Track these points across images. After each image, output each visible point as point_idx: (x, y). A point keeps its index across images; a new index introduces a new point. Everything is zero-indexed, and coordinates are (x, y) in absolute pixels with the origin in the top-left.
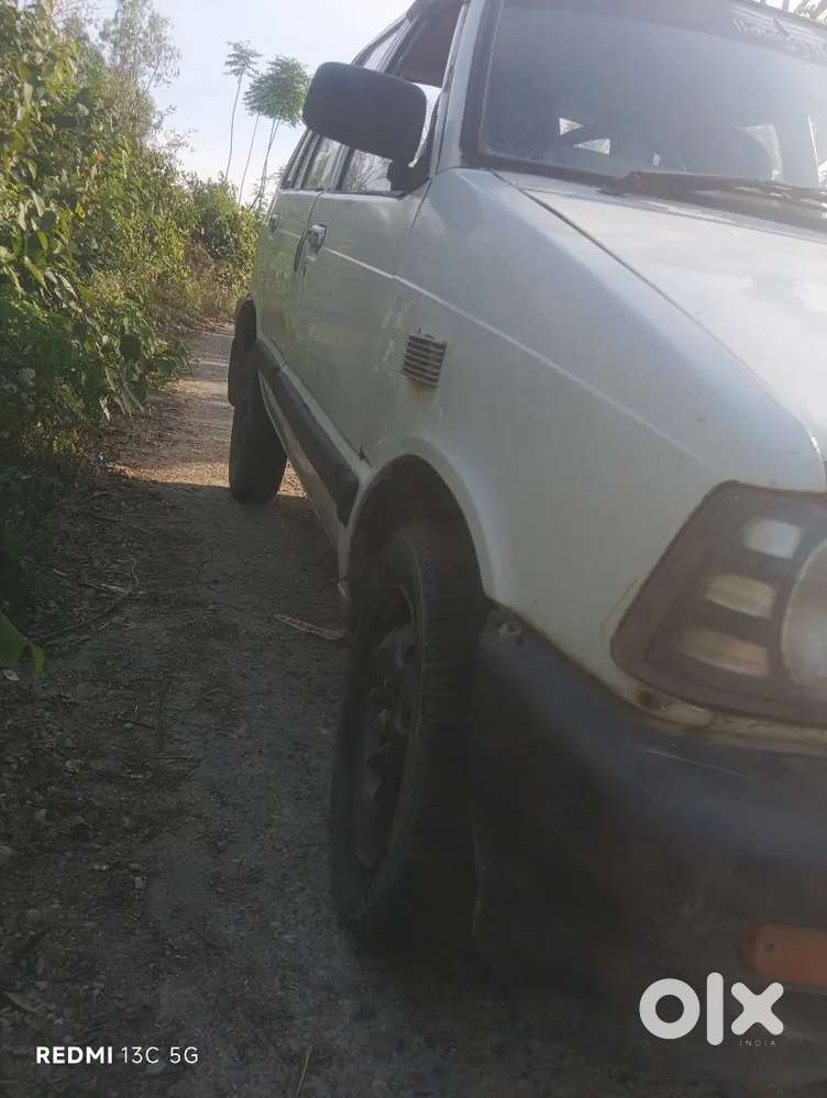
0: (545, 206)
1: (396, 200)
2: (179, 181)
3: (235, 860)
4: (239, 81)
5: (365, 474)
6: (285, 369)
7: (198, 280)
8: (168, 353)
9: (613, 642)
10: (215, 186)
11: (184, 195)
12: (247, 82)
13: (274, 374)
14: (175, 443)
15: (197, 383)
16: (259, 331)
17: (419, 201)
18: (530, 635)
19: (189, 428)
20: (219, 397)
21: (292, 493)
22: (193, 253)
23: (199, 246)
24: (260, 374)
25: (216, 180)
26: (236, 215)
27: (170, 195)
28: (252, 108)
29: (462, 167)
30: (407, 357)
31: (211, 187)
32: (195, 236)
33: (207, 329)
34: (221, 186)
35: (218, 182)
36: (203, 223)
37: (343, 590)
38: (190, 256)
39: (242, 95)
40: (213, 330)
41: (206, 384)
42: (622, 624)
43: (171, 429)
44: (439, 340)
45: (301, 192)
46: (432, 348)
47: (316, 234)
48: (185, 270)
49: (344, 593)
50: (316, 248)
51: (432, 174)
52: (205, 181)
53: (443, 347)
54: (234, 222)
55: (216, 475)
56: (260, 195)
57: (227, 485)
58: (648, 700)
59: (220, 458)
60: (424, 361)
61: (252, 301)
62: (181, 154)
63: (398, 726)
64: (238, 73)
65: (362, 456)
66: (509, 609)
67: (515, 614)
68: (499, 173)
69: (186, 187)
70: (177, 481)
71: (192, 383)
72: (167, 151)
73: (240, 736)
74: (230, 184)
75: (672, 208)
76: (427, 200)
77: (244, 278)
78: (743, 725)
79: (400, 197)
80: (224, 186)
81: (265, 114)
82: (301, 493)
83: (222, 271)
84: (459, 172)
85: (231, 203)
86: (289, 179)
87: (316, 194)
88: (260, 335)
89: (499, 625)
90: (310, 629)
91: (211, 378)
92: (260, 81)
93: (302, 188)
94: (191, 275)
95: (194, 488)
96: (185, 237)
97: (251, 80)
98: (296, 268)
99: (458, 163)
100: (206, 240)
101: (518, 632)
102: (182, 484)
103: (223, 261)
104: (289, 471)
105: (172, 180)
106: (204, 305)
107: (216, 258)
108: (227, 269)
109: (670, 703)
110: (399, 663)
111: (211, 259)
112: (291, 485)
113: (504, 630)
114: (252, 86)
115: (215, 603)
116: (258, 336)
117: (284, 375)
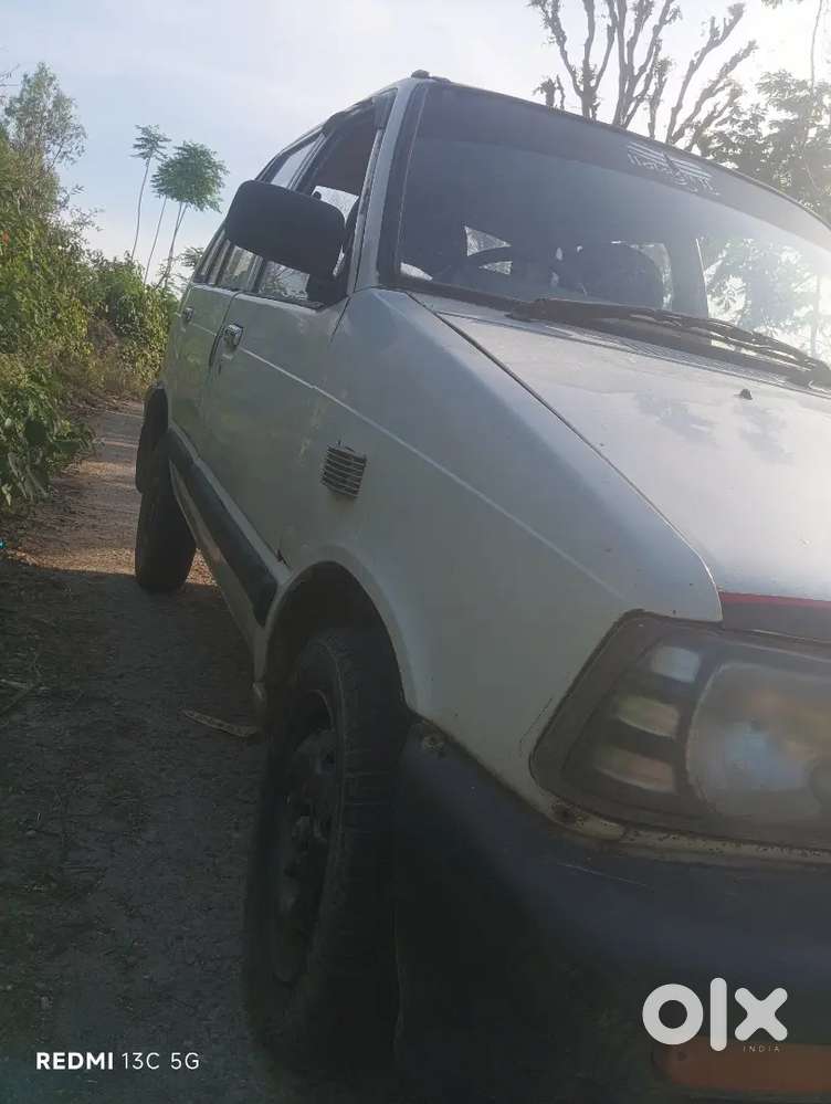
0: (457, 330)
1: (314, 312)
2: (84, 259)
3: (146, 977)
4: (147, 164)
5: (284, 577)
6: (198, 462)
7: (101, 358)
8: (72, 435)
9: (531, 758)
10: (120, 265)
11: (88, 273)
12: (155, 165)
13: (186, 466)
14: (79, 527)
15: (101, 464)
16: (170, 421)
17: (338, 317)
18: (452, 748)
19: (93, 513)
20: (123, 479)
21: (200, 581)
22: (96, 329)
23: (103, 323)
24: (171, 463)
25: (122, 259)
26: (142, 294)
27: (75, 275)
28: (160, 191)
29: (379, 288)
30: (327, 468)
31: (117, 266)
32: (99, 314)
33: (111, 408)
34: (127, 265)
35: (124, 261)
36: (107, 301)
37: (258, 691)
38: (93, 333)
39: (149, 178)
40: (117, 409)
41: (110, 466)
42: (539, 741)
43: (74, 513)
44: (359, 453)
45: (216, 289)
46: (352, 461)
47: (233, 334)
48: (88, 347)
49: (259, 693)
50: (233, 348)
51: (350, 291)
52: (111, 260)
53: (363, 461)
54: (139, 301)
55: (120, 561)
56: (166, 275)
57: (133, 572)
58: (565, 815)
59: (124, 544)
60: (344, 474)
61: (163, 390)
62: (86, 233)
63: (318, 835)
64: (144, 156)
65: (280, 558)
66: (431, 723)
67: (438, 728)
68: (414, 295)
69: (91, 265)
70: (80, 568)
71: (95, 464)
72: (72, 229)
73: (149, 843)
74: (136, 264)
75: (575, 335)
76: (346, 317)
77: (149, 356)
78: (653, 838)
79: (318, 309)
80: (130, 265)
81: (172, 197)
82: (210, 581)
83: (126, 349)
84: (376, 292)
85: (137, 282)
86: (203, 273)
87: (231, 293)
88: (172, 425)
89: (421, 738)
90: (220, 725)
91: (116, 459)
92: (167, 165)
93: (216, 285)
94: (93, 352)
95: (99, 577)
96: (89, 314)
97: (159, 163)
98: (211, 364)
99: (375, 283)
100: (110, 317)
101: (441, 744)
102: (84, 572)
103: (126, 339)
104: (198, 558)
105: (77, 259)
106: (107, 382)
107: (120, 335)
108: (131, 347)
109: (585, 819)
110: (318, 770)
111: (115, 337)
112: (200, 573)
113: (426, 744)
114: (160, 169)
115: (120, 698)
116: (170, 426)
117: (198, 469)
